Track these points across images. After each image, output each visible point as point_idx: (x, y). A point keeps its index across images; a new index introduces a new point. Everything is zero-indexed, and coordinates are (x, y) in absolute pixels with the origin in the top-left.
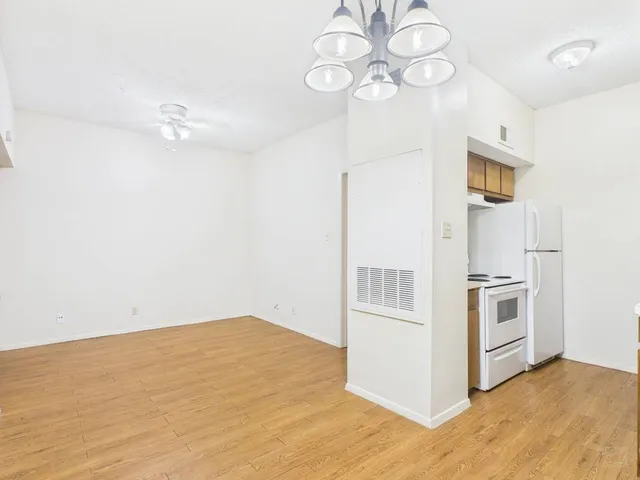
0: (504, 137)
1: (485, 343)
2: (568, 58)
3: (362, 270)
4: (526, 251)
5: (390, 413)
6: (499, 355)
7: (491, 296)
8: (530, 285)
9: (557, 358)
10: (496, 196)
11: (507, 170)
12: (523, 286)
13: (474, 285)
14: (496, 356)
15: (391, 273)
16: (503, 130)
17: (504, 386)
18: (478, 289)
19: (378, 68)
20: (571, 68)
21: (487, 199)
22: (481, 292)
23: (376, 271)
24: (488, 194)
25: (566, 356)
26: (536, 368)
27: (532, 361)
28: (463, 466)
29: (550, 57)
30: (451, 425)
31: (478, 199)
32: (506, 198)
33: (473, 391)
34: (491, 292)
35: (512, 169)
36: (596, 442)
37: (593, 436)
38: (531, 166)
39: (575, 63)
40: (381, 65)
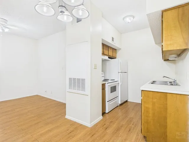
0: (113, 40)
1: (107, 99)
2: (128, 20)
3: (70, 79)
4: (119, 72)
5: (78, 124)
6: (111, 102)
7: (109, 85)
8: (119, 82)
9: (127, 101)
10: (111, 57)
11: (114, 50)
12: (117, 82)
13: (104, 82)
14: (110, 102)
15: (79, 80)
16: (113, 38)
17: (112, 111)
18: (105, 83)
19: (62, 8)
20: (128, 23)
21: (109, 58)
22: (106, 84)
23: (74, 79)
24: (109, 56)
25: (129, 101)
26: (121, 105)
27: (120, 103)
28: (97, 138)
29: (123, 19)
30: (96, 125)
31: (106, 58)
32: (114, 58)
33: (104, 113)
34: (109, 84)
35: (116, 50)
36: (133, 124)
37: (132, 123)
38: (121, 49)
39: (130, 21)
40: (63, 8)
